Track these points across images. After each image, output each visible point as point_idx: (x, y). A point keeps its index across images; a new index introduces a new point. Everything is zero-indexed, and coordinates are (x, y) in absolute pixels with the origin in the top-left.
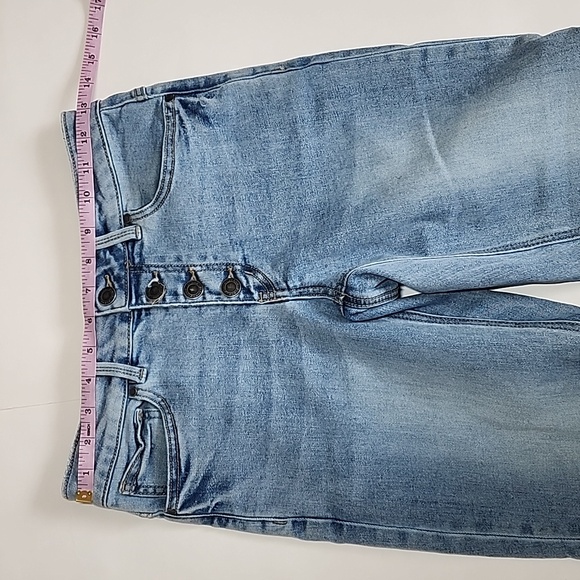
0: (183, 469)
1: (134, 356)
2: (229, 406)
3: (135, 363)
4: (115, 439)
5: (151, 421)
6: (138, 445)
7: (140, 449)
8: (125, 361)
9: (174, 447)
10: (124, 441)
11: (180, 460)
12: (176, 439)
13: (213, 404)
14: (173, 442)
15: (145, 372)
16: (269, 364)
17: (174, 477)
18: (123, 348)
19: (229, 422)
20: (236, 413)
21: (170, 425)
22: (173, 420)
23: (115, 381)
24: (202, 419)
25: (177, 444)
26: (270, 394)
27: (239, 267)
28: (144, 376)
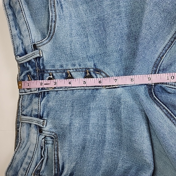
0: (61, 169)
1: (41, 114)
2: (85, 140)
3: (41, 117)
4: (32, 153)
5: (47, 145)
6: (42, 157)
7: (42, 159)
8: (37, 116)
9: (56, 159)
10: (36, 154)
11: (59, 164)
12: (57, 155)
13: (76, 139)
14: (56, 156)
15: (45, 122)
16: (105, 120)
17: (56, 172)
18: (35, 110)
19: (84, 148)
20: (87, 144)
21: (56, 147)
22: (57, 145)
23: (32, 126)
24: (70, 146)
25: (58, 157)
26: (105, 136)
27: (92, 70)
28: (45, 124)
